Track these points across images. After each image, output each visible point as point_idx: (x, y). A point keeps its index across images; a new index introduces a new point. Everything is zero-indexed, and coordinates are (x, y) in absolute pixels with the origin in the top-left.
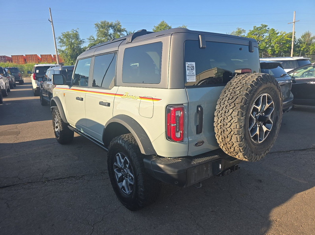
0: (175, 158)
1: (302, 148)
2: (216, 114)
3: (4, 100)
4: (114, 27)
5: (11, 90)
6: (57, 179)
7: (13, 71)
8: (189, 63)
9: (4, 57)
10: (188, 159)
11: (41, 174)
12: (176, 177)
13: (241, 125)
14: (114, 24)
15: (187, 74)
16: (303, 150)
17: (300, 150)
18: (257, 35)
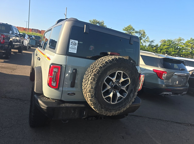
0: (53, 99)
1: (179, 122)
2: (84, 77)
3: (23, 52)
4: (100, 23)
5: (31, 48)
6: (11, 98)
7: (38, 38)
8: (72, 40)
9: (37, 30)
10: (61, 101)
11: (5, 93)
12: (45, 111)
13: (92, 87)
14: (100, 22)
15: (70, 47)
16: (179, 123)
17: (176, 123)
18: (192, 43)
